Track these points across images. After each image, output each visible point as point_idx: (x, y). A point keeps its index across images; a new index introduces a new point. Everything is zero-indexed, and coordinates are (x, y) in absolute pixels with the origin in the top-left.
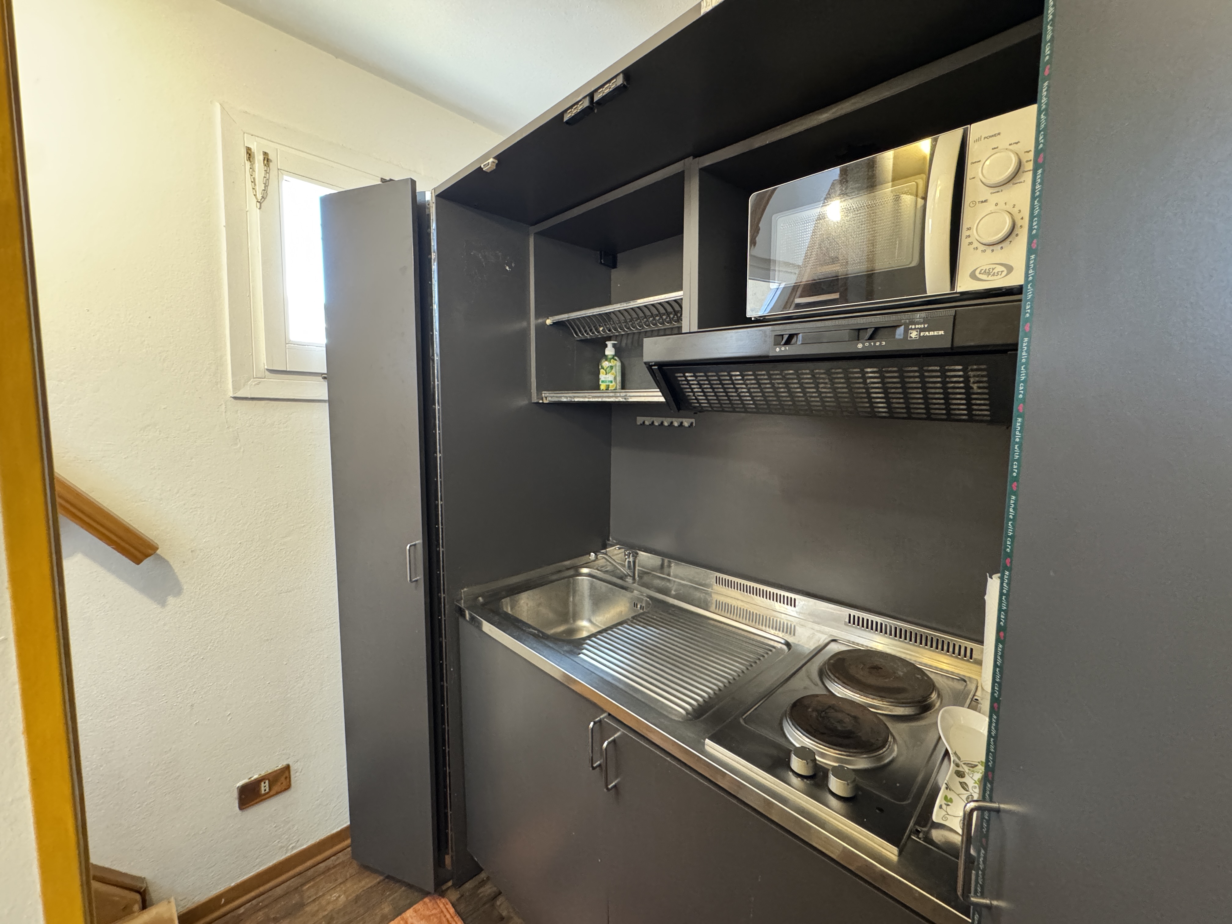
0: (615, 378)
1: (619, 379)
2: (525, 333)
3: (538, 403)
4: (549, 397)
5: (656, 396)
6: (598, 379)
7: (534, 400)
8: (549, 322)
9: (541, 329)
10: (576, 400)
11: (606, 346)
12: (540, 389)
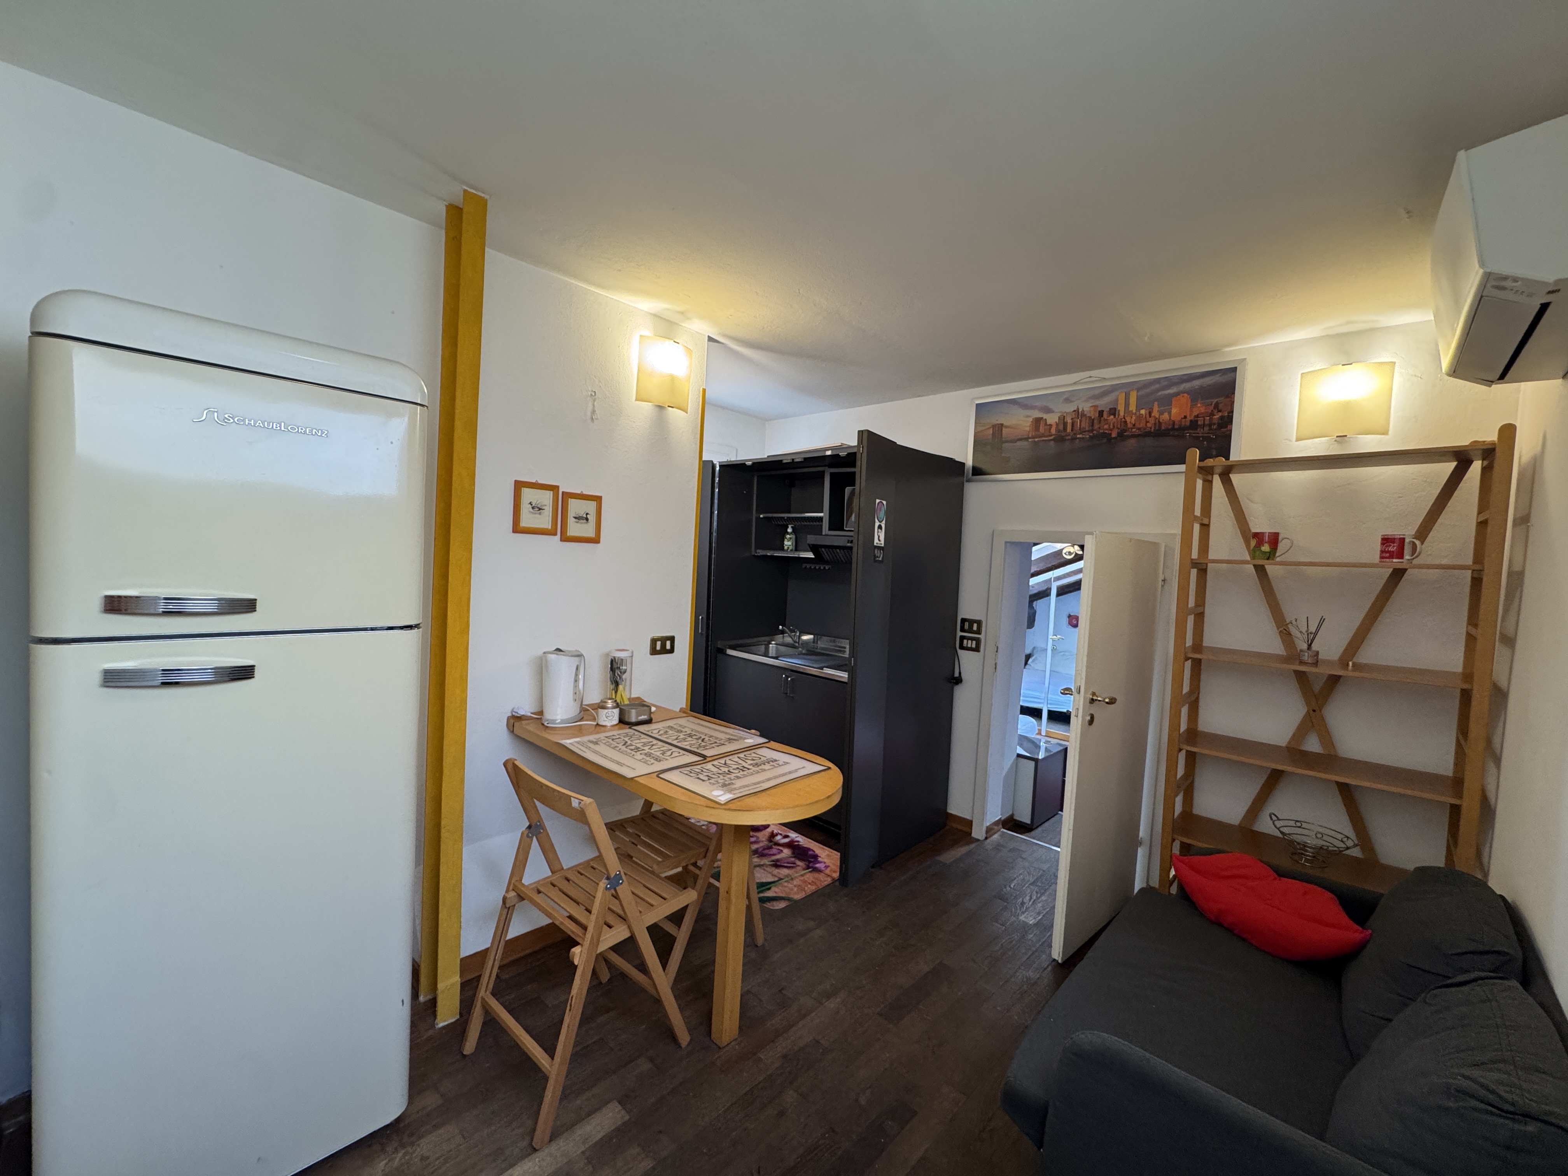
0: (792, 544)
1: (794, 544)
2: (750, 521)
3: (754, 556)
4: (761, 552)
5: (810, 555)
6: (784, 544)
7: (753, 553)
8: (761, 516)
9: (758, 518)
10: (775, 555)
11: (788, 527)
12: (756, 548)
